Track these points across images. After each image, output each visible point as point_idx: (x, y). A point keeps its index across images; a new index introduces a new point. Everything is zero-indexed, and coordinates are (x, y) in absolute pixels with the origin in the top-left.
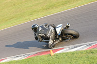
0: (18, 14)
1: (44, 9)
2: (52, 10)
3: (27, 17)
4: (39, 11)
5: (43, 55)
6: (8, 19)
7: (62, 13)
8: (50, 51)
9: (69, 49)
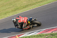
1: (13, 11)
2: (18, 11)
3: (3, 16)
4: (10, 12)
7: (23, 13)
8: (16, 36)
9: (27, 34)
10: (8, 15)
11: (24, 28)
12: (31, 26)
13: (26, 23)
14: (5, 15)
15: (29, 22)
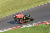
0: (30, 3)
3: (35, 5)
5: (43, 24)
6: (25, 6)
11: (21, 22)
12: (26, 21)
13: (22, 18)
15: (24, 18)
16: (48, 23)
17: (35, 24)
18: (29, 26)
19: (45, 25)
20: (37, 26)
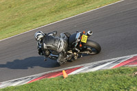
0: (16, 20)
2: (64, 13)
7: (77, 17)
9: (89, 68)
10: (42, 23)
14: (35, 22)
16: (67, 73)
17: (32, 78)
18: (15, 84)
19: (59, 80)
20: (37, 83)
